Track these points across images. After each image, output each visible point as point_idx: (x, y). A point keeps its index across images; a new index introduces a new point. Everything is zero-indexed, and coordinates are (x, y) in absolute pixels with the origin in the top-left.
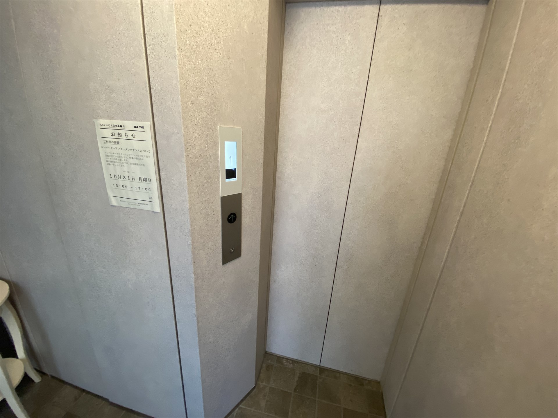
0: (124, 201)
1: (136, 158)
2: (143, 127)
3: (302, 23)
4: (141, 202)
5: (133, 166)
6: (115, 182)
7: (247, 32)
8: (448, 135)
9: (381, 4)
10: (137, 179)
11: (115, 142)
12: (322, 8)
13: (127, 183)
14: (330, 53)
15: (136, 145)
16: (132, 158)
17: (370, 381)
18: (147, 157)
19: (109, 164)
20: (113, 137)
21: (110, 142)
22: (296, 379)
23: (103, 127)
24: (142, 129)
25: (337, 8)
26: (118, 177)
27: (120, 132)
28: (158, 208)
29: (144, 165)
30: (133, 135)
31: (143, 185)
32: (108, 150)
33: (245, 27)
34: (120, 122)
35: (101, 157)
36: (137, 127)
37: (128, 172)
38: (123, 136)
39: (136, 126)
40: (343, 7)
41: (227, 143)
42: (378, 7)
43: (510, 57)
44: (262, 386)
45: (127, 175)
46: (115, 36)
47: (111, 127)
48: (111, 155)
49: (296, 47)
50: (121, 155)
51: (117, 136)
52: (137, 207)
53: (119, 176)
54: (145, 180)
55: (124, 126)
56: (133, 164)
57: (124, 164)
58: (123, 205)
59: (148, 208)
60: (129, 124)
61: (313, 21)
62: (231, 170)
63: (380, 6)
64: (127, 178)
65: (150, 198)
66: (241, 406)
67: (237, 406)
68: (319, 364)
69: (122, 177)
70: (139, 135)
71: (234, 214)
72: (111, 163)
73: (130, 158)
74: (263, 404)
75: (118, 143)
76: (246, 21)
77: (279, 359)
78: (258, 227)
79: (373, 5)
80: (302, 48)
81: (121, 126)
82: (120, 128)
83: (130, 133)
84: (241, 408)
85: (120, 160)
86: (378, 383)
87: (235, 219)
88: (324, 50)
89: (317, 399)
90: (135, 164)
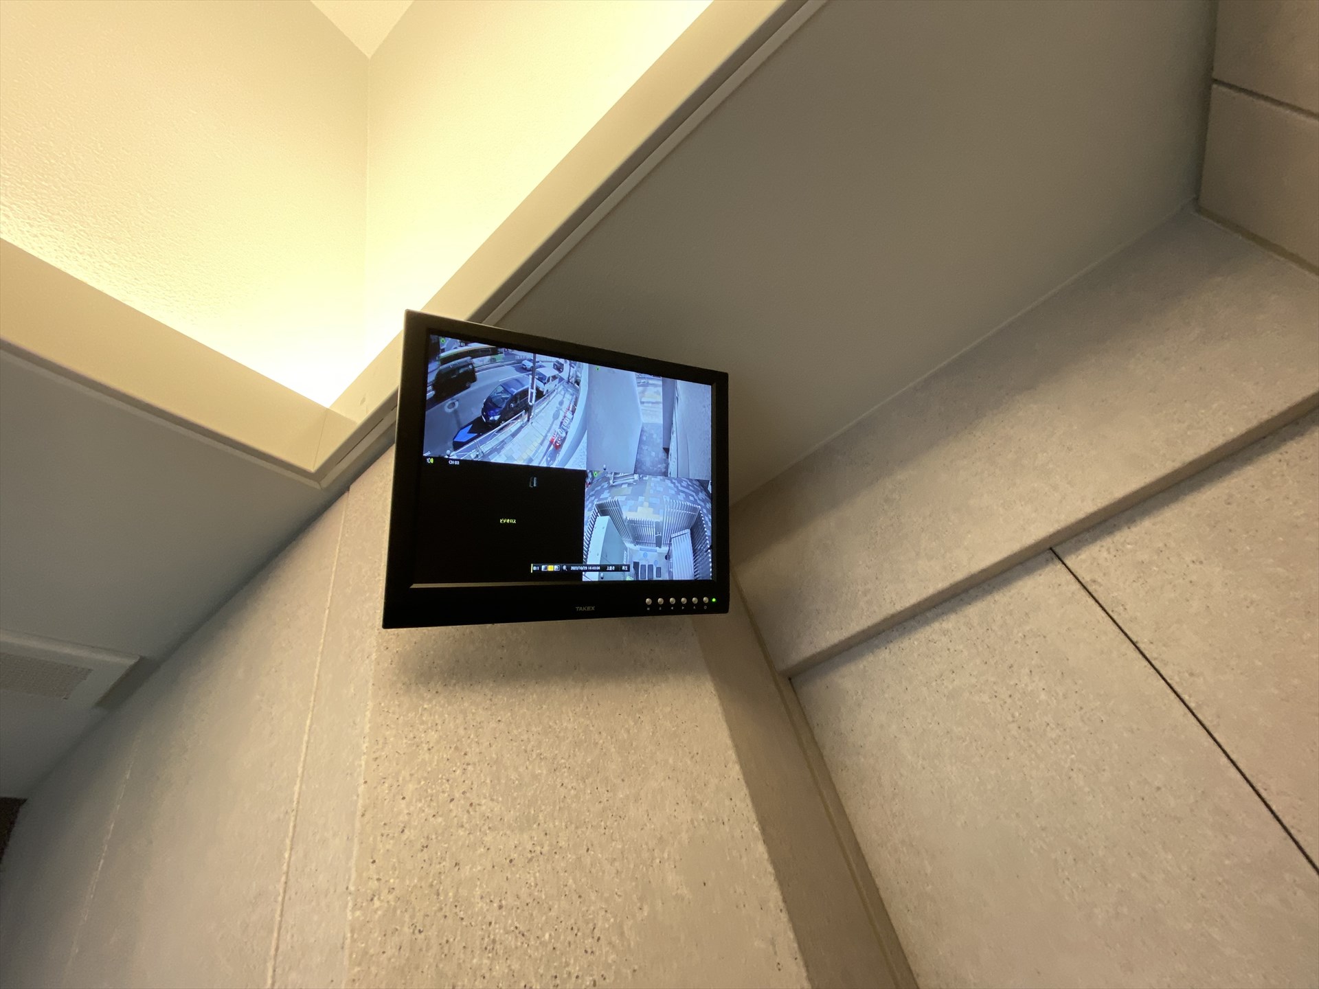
3: (859, 705)
7: (685, 891)
9: (1063, 559)
14: (1011, 754)
25: (936, 625)
33: (671, 877)
40: (953, 617)
42: (1060, 566)
49: (880, 778)
61: (888, 687)
63: (1064, 563)
76: (666, 855)
79: (1039, 572)
80: (901, 775)
88: (982, 752)
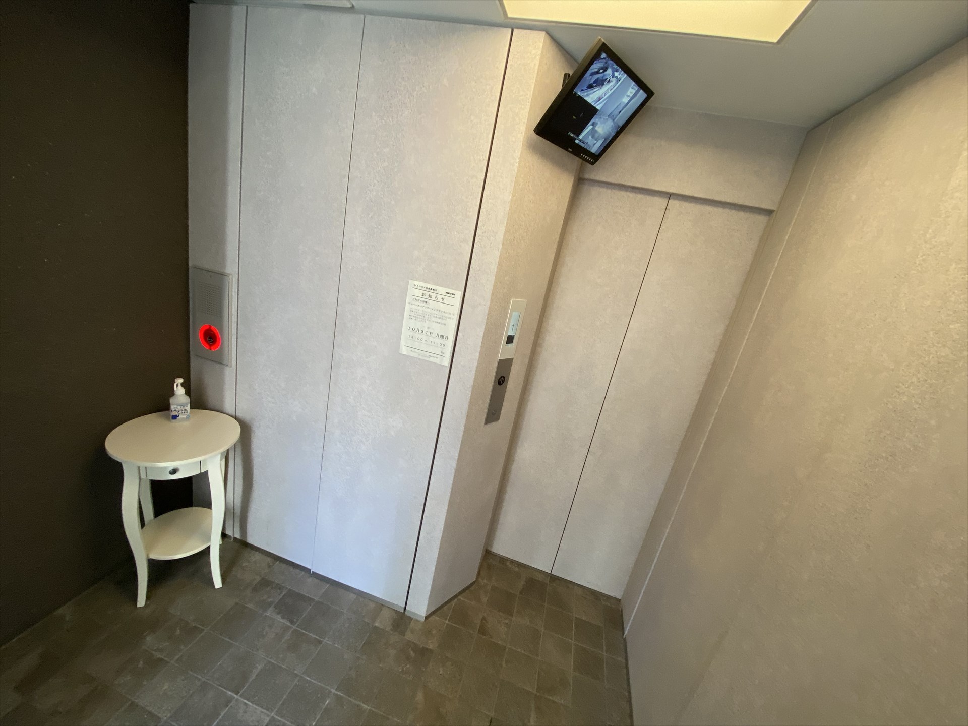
0: (415, 352)
1: (440, 318)
2: (454, 295)
3: (592, 200)
4: (430, 354)
5: (435, 324)
6: (412, 334)
8: (720, 329)
9: (670, 199)
10: (434, 335)
11: (423, 301)
12: (613, 190)
13: (424, 337)
14: (615, 233)
15: (442, 306)
16: (436, 317)
17: (608, 598)
18: (450, 318)
19: (412, 318)
20: (423, 297)
21: (419, 300)
22: (523, 583)
23: (416, 287)
24: (453, 296)
25: (628, 193)
26: (416, 330)
27: (431, 294)
28: (447, 363)
29: (445, 324)
30: (443, 299)
31: (439, 341)
32: (414, 307)
33: (548, 219)
34: (433, 287)
35: (405, 312)
36: (449, 294)
37: (428, 328)
38: (433, 298)
39: (448, 292)
40: (633, 194)
41: (514, 313)
42: (667, 201)
43: (771, 278)
44: (483, 584)
45: (426, 330)
46: (451, 222)
47: (423, 289)
48: (416, 311)
50: (426, 313)
51: (427, 296)
52: (426, 359)
53: (418, 330)
54: (442, 337)
55: (436, 290)
56: (435, 322)
57: (427, 321)
58: (412, 355)
59: (437, 361)
60: (442, 290)
61: (603, 200)
62: (511, 336)
63: (669, 201)
64: (425, 332)
65: (441, 353)
66: (459, 597)
67: (456, 597)
68: (550, 572)
69: (420, 331)
70: (448, 300)
71: (503, 377)
72: (413, 318)
73: (434, 316)
74: (485, 599)
75: (426, 302)
77: (503, 560)
78: (517, 395)
79: (662, 198)
81: (434, 290)
82: (432, 291)
83: (440, 297)
84: (460, 600)
85: (424, 317)
86: (619, 601)
87: (503, 382)
88: (609, 229)
89: (546, 605)
90: (437, 323)
